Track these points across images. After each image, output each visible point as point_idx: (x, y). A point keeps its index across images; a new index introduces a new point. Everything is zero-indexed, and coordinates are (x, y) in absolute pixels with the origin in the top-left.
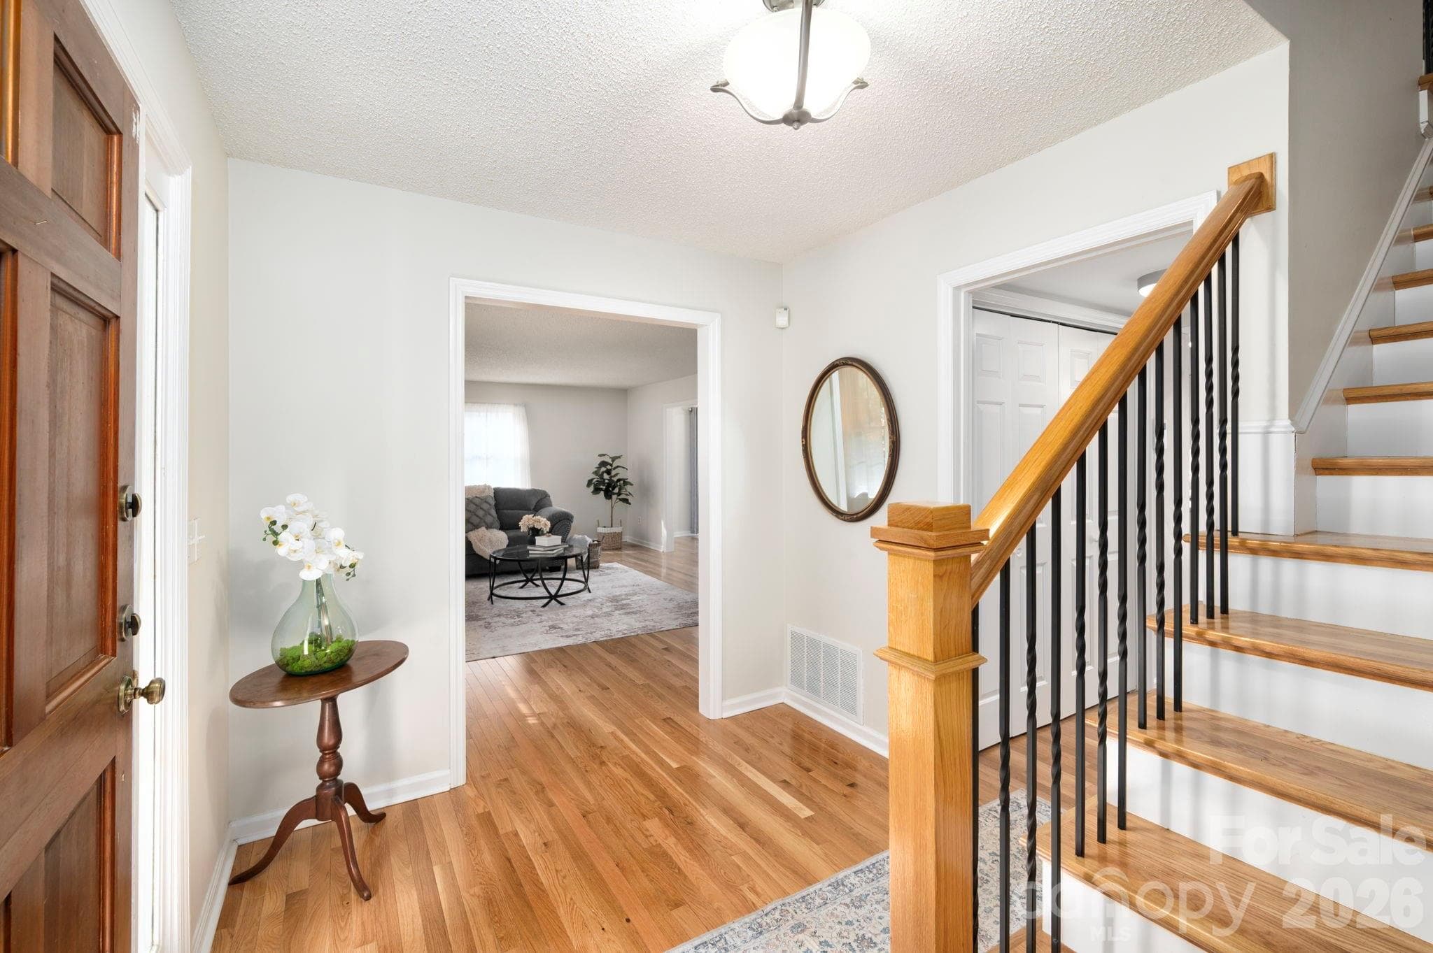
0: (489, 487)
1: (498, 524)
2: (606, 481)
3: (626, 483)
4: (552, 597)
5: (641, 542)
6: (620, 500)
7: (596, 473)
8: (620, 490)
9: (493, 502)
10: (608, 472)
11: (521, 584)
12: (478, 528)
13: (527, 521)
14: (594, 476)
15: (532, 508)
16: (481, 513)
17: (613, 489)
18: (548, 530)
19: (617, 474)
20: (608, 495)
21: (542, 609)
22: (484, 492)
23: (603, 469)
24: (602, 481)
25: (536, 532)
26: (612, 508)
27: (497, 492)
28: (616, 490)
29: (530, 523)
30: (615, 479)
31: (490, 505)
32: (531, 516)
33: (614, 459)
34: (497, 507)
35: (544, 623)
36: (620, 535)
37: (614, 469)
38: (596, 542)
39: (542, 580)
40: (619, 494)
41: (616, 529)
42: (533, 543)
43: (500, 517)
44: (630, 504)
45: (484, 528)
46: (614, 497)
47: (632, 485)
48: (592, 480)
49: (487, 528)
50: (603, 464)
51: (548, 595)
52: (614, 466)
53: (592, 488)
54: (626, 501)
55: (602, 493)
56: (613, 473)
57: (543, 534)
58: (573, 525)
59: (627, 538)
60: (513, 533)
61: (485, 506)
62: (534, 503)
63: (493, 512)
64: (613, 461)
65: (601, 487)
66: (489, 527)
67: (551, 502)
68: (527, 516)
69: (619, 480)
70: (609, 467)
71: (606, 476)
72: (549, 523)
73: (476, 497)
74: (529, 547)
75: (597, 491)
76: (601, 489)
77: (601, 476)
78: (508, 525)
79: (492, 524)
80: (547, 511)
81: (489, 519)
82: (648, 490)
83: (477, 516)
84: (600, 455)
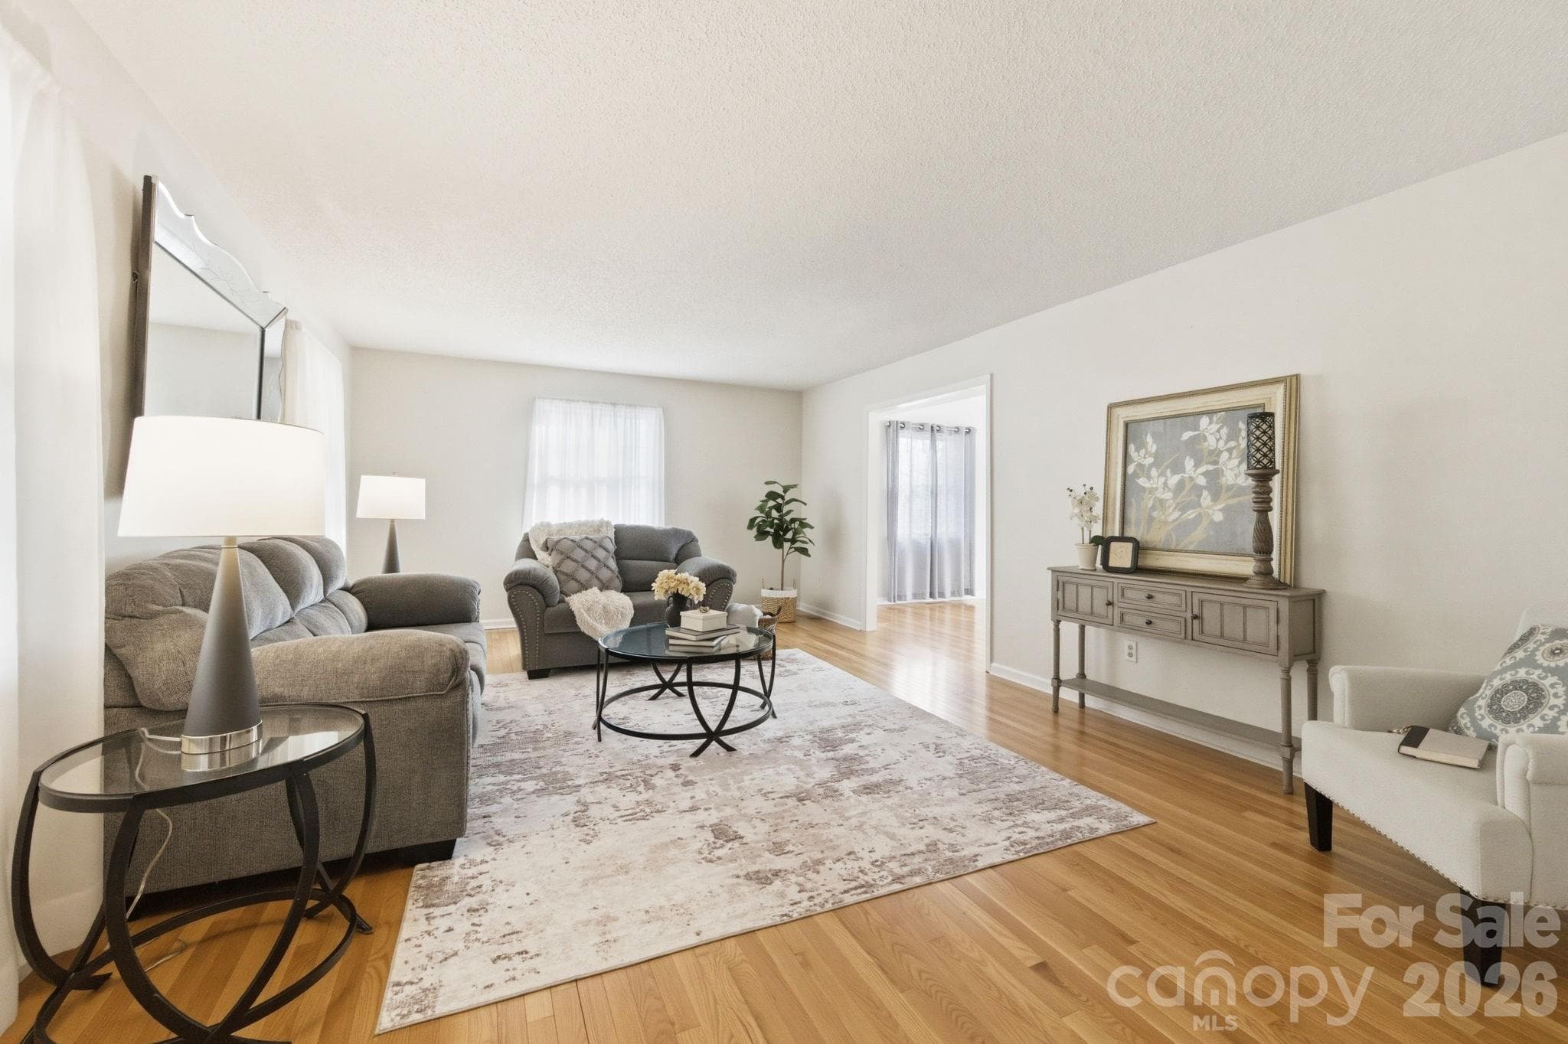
0: (608, 524)
1: (618, 583)
2: (776, 521)
3: (803, 524)
4: (712, 736)
5: (824, 614)
6: (797, 549)
7: (761, 509)
8: (795, 534)
9: (612, 547)
10: (778, 508)
11: (654, 692)
12: (587, 589)
13: (664, 582)
14: (758, 514)
15: (673, 556)
16: (592, 564)
17: (785, 533)
18: (701, 599)
19: (789, 512)
20: (778, 542)
21: (693, 762)
22: (599, 531)
23: (771, 503)
24: (768, 520)
25: (680, 602)
26: (783, 561)
27: (619, 531)
28: (789, 535)
29: (672, 585)
30: (788, 518)
31: (606, 550)
32: (673, 571)
33: (786, 489)
34: (619, 556)
35: (701, 816)
36: (794, 601)
37: (788, 502)
38: (768, 617)
39: (690, 684)
40: (793, 541)
41: (790, 593)
42: (676, 622)
43: (622, 571)
44: (809, 556)
45: (595, 590)
46: (787, 545)
47: (812, 527)
48: (756, 518)
49: (601, 590)
50: (772, 495)
51: (701, 730)
52: (787, 497)
53: (754, 531)
54: (804, 551)
55: (770, 538)
56: (785, 509)
57: (694, 607)
58: (735, 587)
59: (803, 607)
60: (642, 598)
61: (601, 554)
62: (674, 552)
63: (612, 564)
64: (785, 491)
65: (768, 529)
66: (604, 587)
67: (699, 550)
68: (666, 571)
69: (793, 521)
70: (780, 501)
71: (775, 514)
72: (702, 586)
73: (587, 538)
74: (669, 632)
75: (762, 535)
76: (768, 533)
77: (768, 515)
78: (634, 585)
79: (611, 580)
80: (693, 564)
81: (605, 574)
82: (835, 537)
83: (587, 569)
84: (767, 483)
